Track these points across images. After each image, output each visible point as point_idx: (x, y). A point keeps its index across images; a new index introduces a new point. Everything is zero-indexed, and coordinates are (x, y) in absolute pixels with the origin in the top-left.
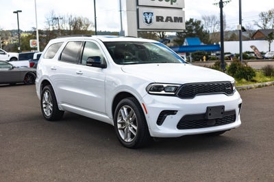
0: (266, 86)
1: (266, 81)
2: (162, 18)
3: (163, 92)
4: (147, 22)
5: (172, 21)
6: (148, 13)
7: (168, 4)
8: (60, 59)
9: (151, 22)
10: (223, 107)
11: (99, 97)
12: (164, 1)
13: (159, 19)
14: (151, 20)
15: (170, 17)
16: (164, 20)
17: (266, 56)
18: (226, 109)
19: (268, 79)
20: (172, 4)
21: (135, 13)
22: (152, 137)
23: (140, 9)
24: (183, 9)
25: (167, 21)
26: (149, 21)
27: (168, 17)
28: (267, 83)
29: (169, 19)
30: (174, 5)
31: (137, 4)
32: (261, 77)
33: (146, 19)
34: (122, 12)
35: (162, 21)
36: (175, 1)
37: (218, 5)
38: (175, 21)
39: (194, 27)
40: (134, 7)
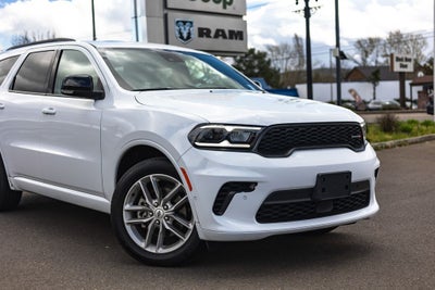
0: (387, 147)
1: (386, 140)
2: (209, 31)
3: (225, 143)
4: (182, 37)
5: (225, 37)
6: (184, 23)
7: (219, 8)
8: (13, 87)
9: (189, 37)
10: (348, 174)
11: (90, 159)
12: (211, 2)
13: (203, 32)
14: (189, 34)
15: (223, 31)
16: (212, 34)
17: (370, 106)
18: (354, 179)
19: (387, 136)
20: (225, 7)
21: (162, 21)
22: (204, 241)
23: (170, 14)
24: (244, 18)
25: (216, 36)
26: (185, 35)
27: (218, 31)
28: (388, 143)
29: (220, 33)
30: (229, 10)
31: (165, 6)
32: (376, 134)
33: (181, 33)
34: (139, 19)
35: (208, 36)
36: (230, 3)
37: (302, 13)
38: (231, 38)
39: (256, 62)
40: (160, 11)
